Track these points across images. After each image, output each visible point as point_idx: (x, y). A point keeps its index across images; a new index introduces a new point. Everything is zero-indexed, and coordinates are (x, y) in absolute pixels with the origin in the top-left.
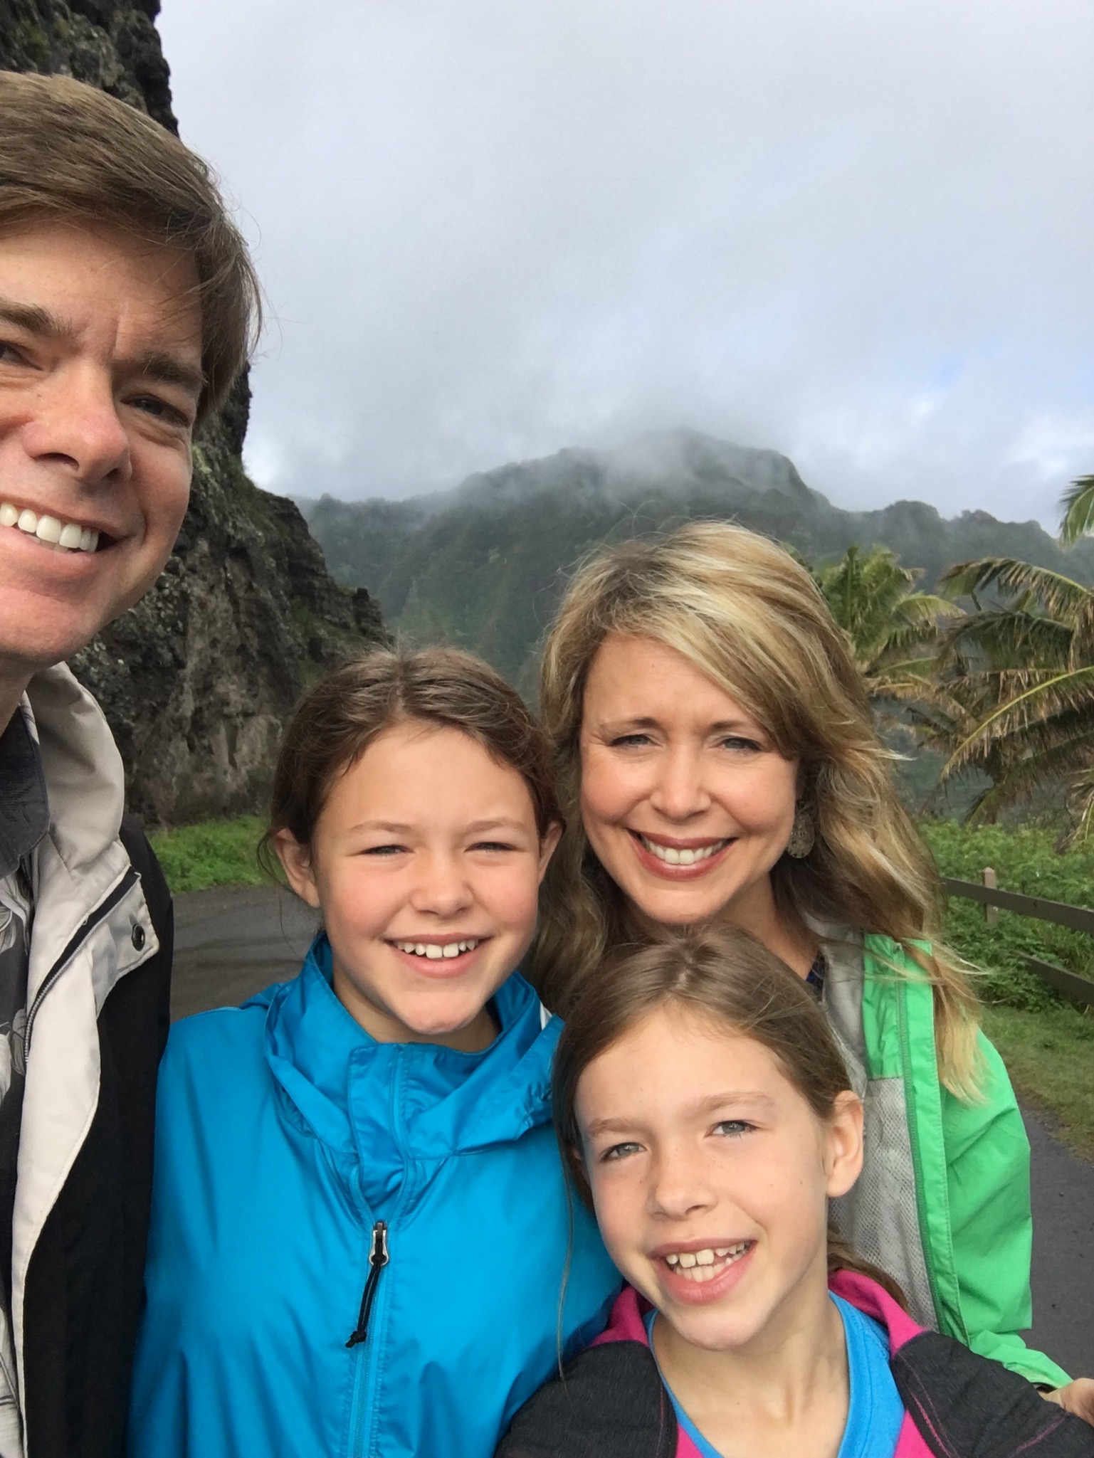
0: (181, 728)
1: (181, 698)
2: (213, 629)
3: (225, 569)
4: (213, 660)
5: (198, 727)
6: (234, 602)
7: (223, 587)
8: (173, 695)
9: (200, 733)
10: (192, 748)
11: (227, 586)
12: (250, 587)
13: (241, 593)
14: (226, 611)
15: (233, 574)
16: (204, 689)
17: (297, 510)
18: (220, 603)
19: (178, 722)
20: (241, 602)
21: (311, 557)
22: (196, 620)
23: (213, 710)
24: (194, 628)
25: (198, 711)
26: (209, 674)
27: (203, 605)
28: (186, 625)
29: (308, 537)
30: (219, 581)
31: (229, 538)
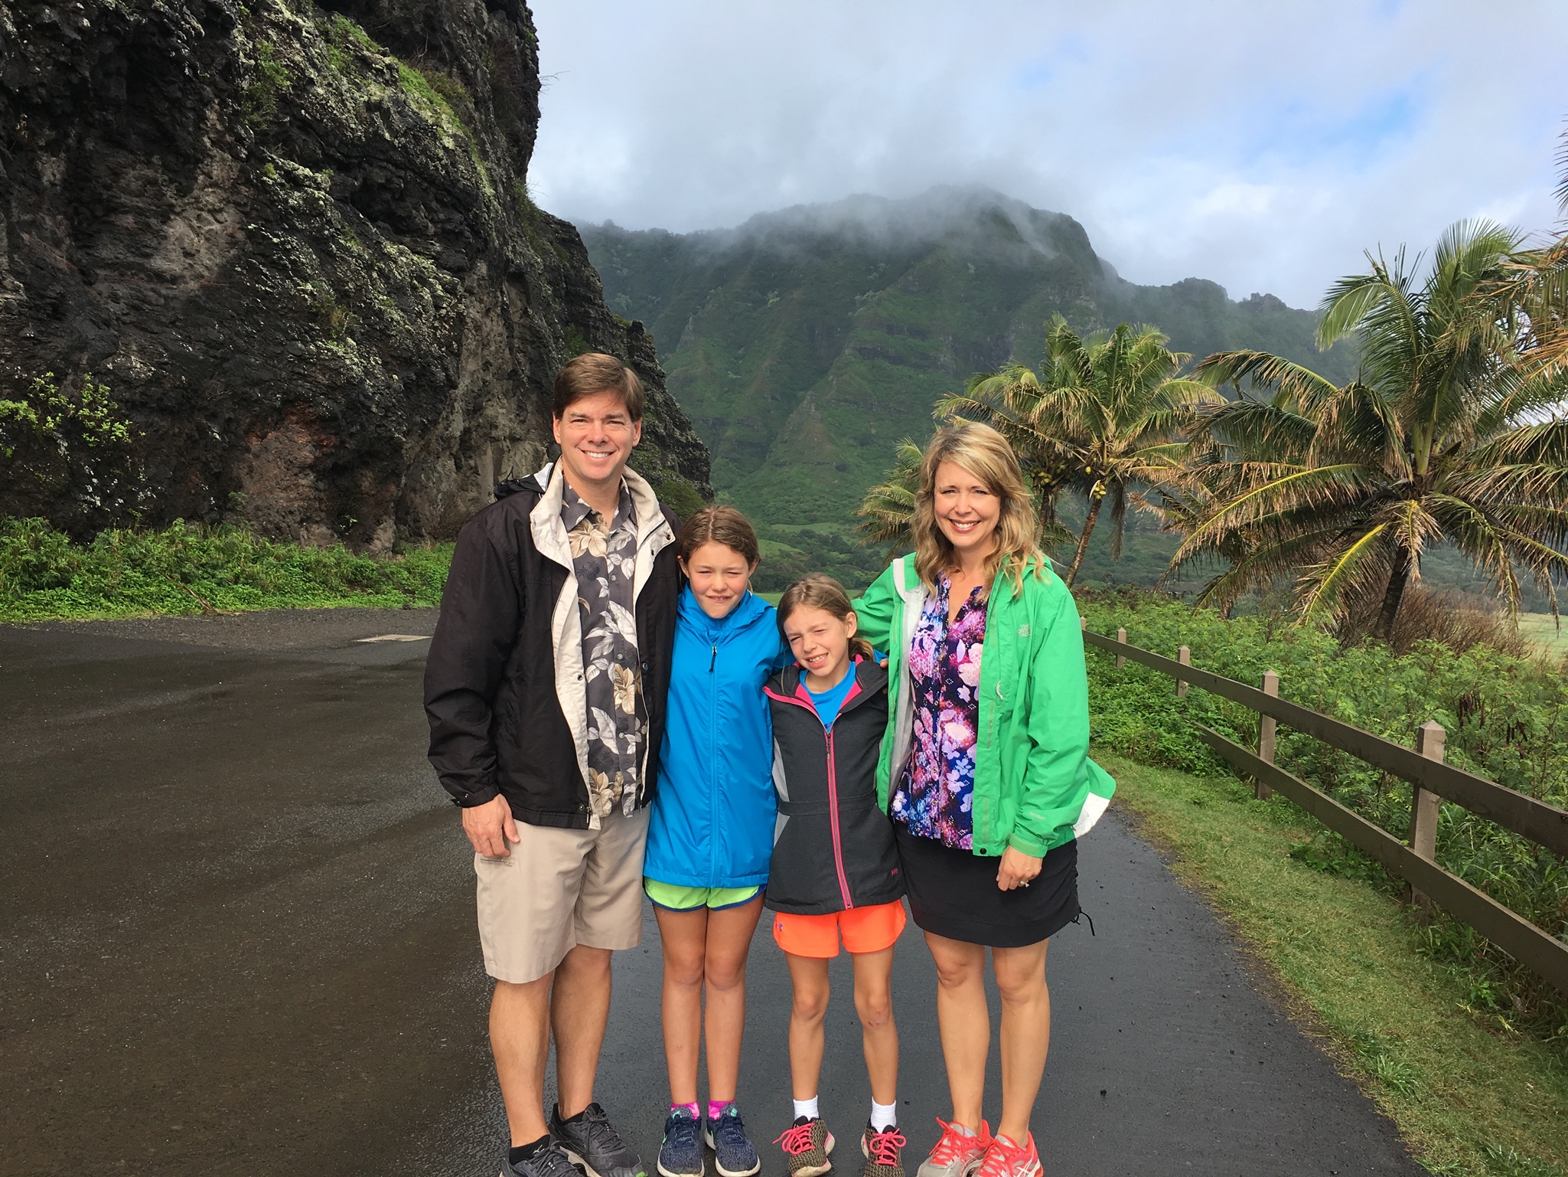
0: (450, 448)
1: (451, 417)
2: (486, 352)
3: (502, 293)
4: (484, 382)
5: (466, 447)
6: (509, 326)
7: (498, 310)
8: (444, 414)
9: (469, 453)
10: (458, 467)
11: (503, 309)
12: (525, 312)
13: (516, 318)
14: (501, 335)
15: (509, 299)
16: (474, 410)
17: (578, 235)
18: (494, 327)
19: (447, 441)
20: (516, 327)
21: (589, 285)
22: (471, 342)
23: (481, 432)
24: (467, 350)
25: (467, 431)
26: (480, 396)
27: (478, 328)
28: (460, 345)
29: (587, 265)
30: (496, 305)
31: (509, 261)
